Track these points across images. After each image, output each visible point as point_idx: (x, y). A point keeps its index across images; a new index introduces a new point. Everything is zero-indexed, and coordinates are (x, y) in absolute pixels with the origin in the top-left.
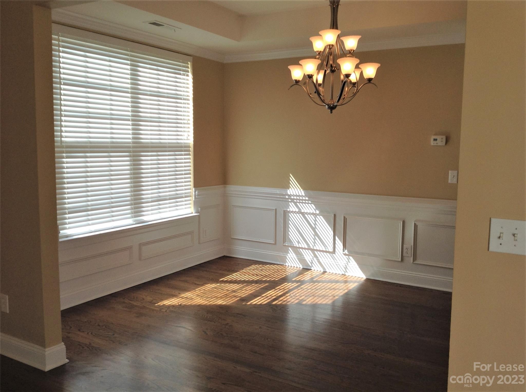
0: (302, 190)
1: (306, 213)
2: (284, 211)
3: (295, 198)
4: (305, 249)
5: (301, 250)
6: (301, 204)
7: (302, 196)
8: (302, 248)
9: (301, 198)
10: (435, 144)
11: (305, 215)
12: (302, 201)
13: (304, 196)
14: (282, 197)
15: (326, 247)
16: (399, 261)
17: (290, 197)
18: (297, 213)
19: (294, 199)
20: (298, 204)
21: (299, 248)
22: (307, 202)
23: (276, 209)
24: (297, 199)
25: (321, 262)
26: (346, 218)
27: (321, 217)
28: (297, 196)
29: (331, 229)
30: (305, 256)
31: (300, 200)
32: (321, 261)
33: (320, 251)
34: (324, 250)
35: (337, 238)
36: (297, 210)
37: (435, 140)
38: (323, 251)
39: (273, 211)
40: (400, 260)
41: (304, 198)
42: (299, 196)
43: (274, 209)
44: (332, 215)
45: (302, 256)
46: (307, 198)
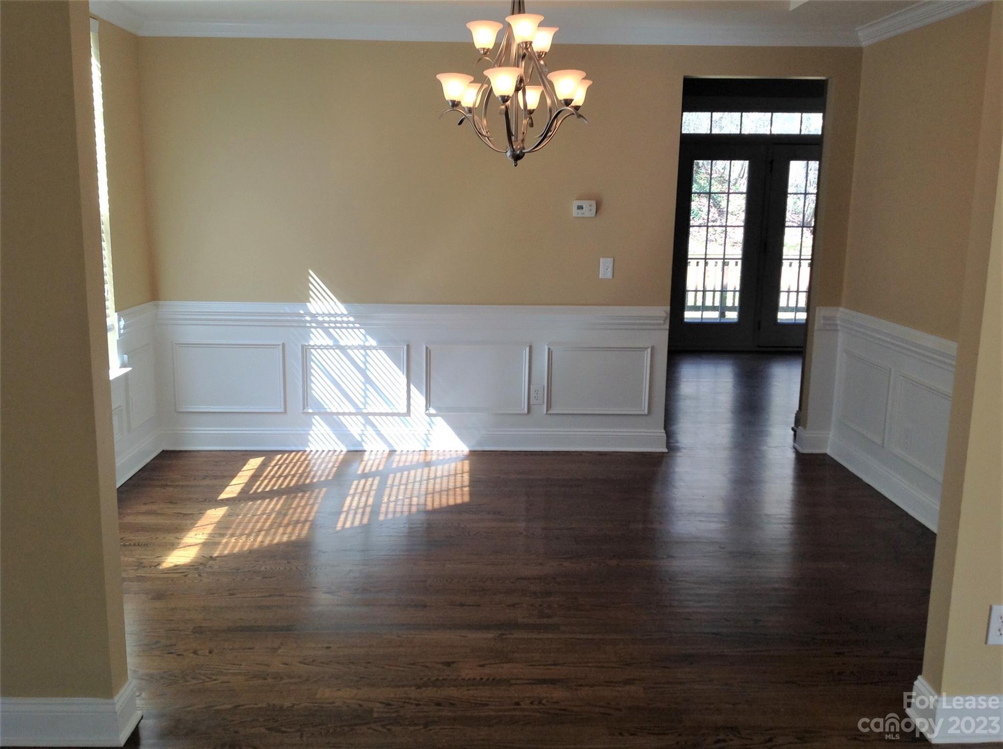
0: (338, 303)
1: (350, 348)
2: (303, 346)
3: (327, 319)
4: (350, 414)
5: (341, 417)
6: (337, 330)
7: (342, 315)
8: (344, 414)
9: (339, 319)
10: (580, 215)
11: (347, 350)
12: (341, 326)
13: (345, 315)
14: (296, 318)
15: (392, 405)
16: (525, 414)
17: (316, 319)
18: (331, 347)
19: (324, 322)
20: (331, 330)
21: (338, 414)
22: (351, 325)
23: (283, 343)
24: (329, 322)
25: (383, 435)
26: (430, 350)
27: (381, 352)
28: (330, 315)
29: (400, 373)
30: (350, 428)
31: (336, 322)
32: (382, 432)
33: (381, 414)
34: (390, 411)
35: (412, 387)
36: (331, 343)
37: (580, 207)
38: (387, 414)
39: (277, 348)
40: (526, 410)
41: (345, 319)
42: (336, 315)
43: (279, 345)
44: (402, 346)
45: (345, 429)
46: (352, 319)
